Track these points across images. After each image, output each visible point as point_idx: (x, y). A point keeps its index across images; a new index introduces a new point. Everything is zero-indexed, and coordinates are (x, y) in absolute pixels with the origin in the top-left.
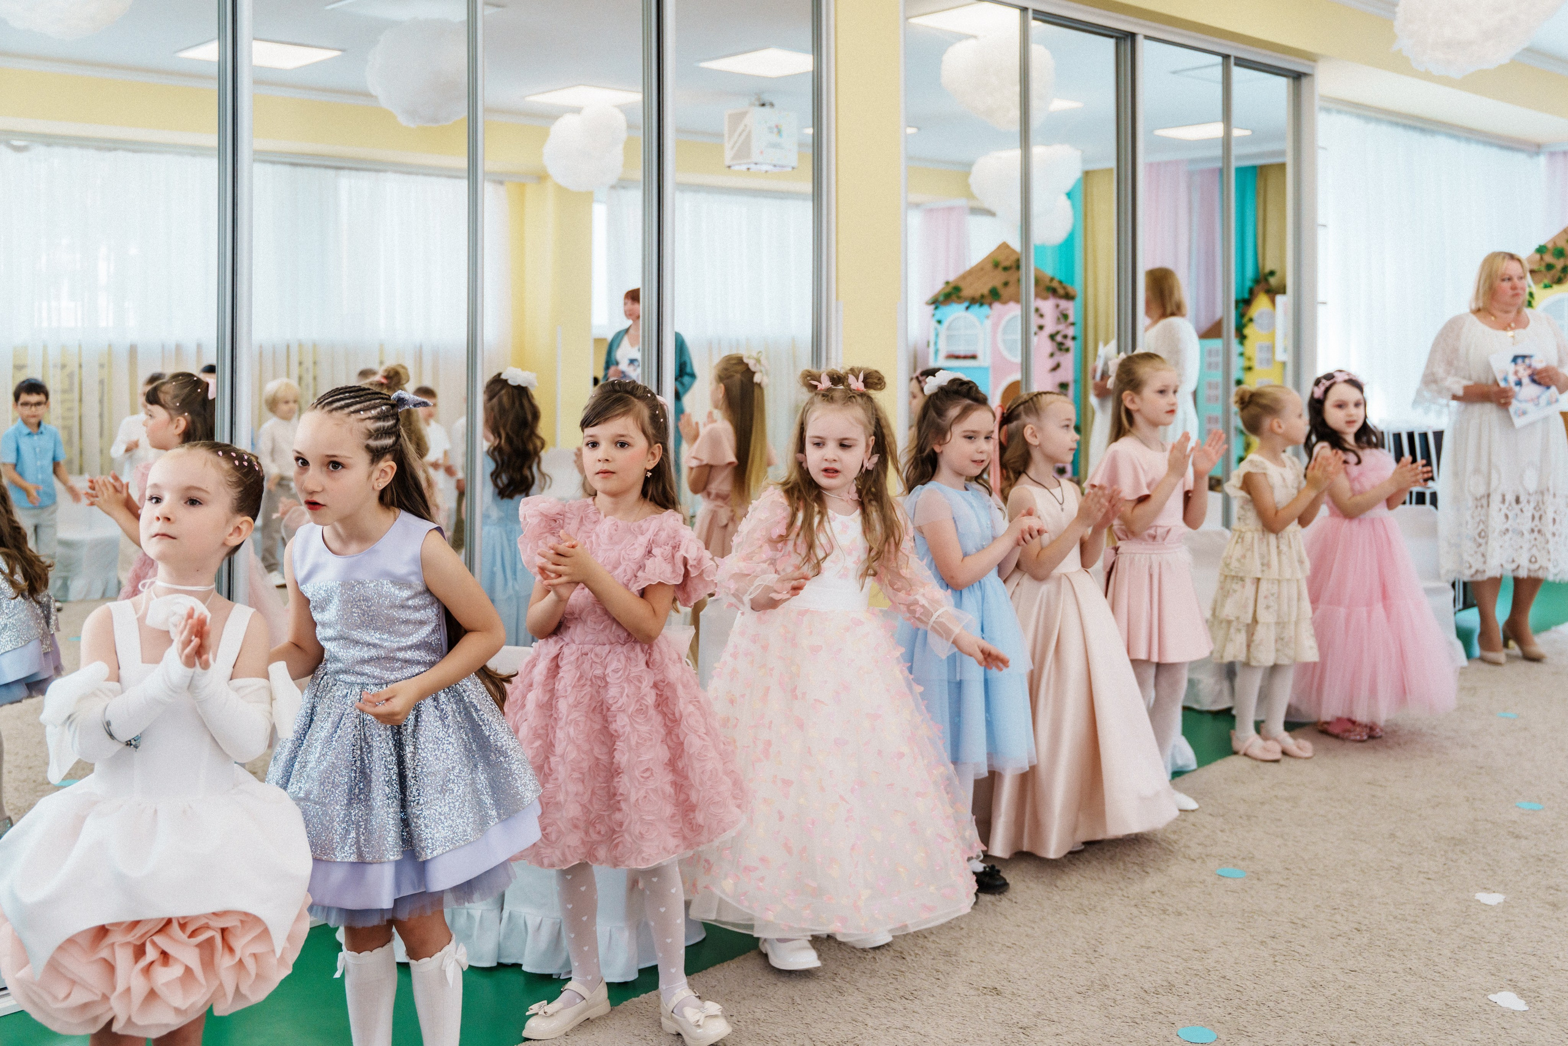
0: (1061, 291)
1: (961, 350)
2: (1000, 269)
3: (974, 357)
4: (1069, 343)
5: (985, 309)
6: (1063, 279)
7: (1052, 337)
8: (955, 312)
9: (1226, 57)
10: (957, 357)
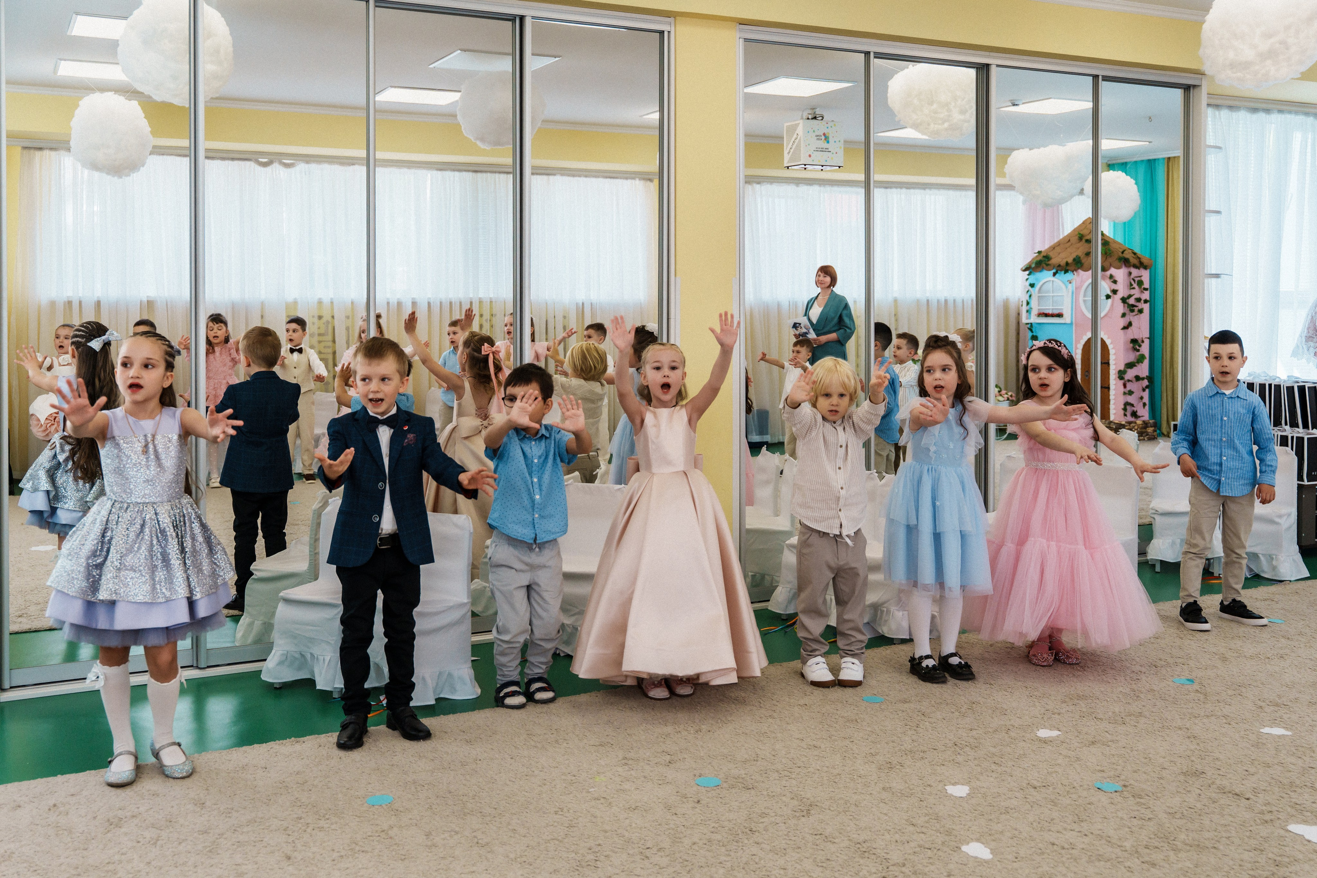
0: (1133, 261)
1: (1049, 309)
2: (1084, 240)
3: (1060, 315)
4: (1141, 305)
5: (1069, 276)
6: (1137, 250)
7: (1124, 300)
8: (1045, 276)
9: (1095, 77)
10: (1046, 315)
